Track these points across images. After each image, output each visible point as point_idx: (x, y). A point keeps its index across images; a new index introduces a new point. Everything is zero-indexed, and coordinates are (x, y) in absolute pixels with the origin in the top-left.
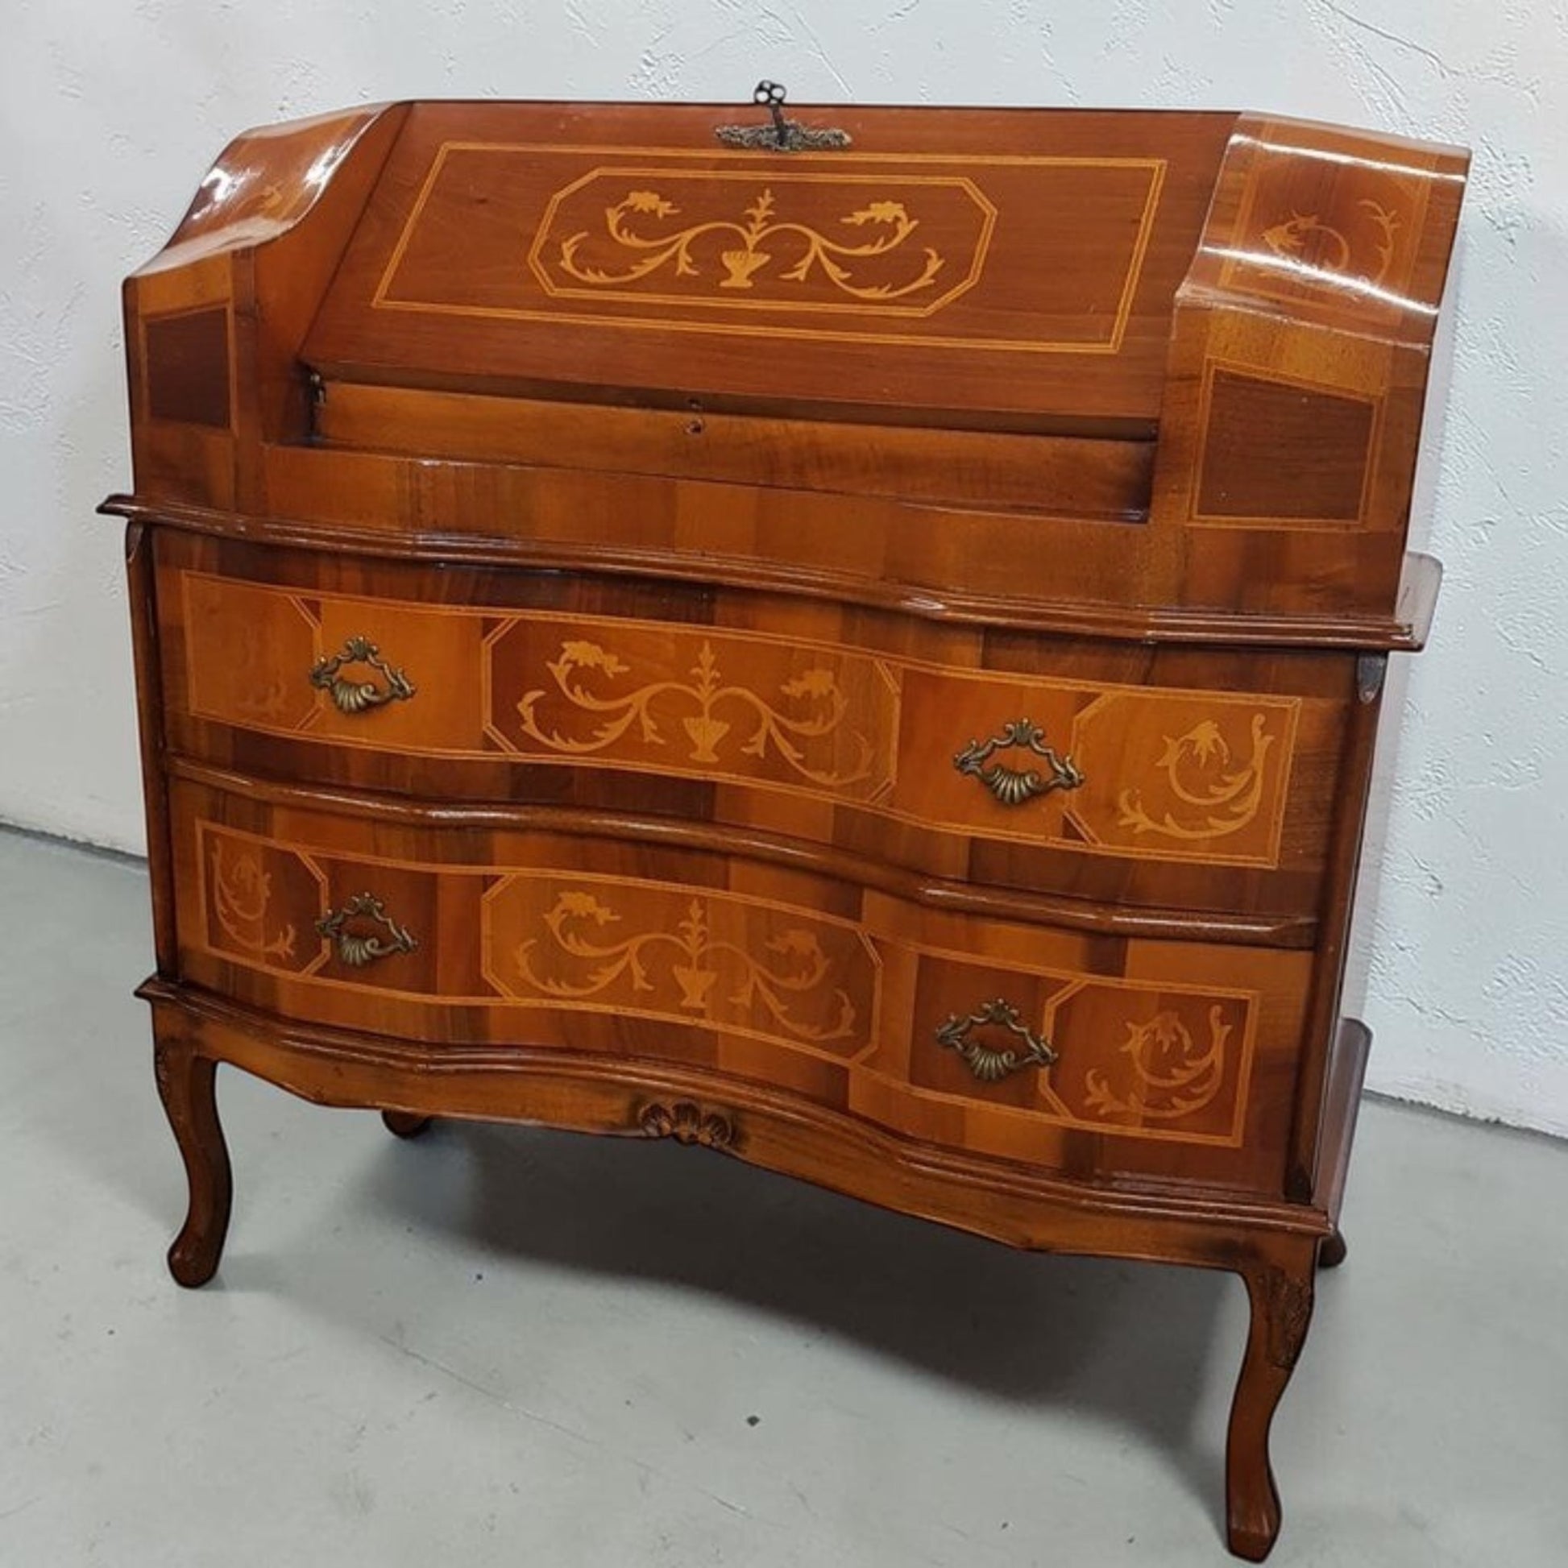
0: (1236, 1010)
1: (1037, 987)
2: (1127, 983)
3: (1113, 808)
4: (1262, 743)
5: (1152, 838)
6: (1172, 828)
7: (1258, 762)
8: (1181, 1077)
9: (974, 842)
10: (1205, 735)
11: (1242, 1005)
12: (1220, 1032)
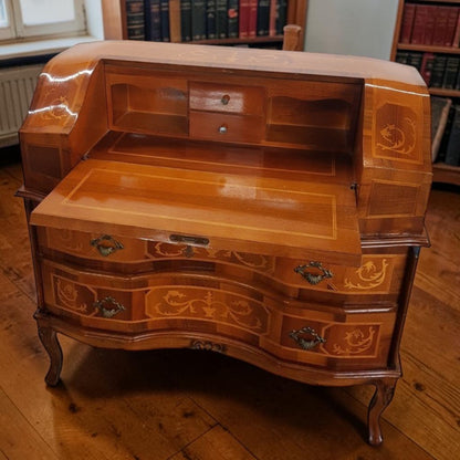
0: (376, 328)
1: (320, 325)
2: (346, 324)
3: (343, 282)
4: (385, 266)
5: (354, 290)
6: (360, 287)
7: (384, 270)
8: (361, 344)
9: (300, 289)
10: (369, 265)
11: (378, 326)
12: (372, 333)
